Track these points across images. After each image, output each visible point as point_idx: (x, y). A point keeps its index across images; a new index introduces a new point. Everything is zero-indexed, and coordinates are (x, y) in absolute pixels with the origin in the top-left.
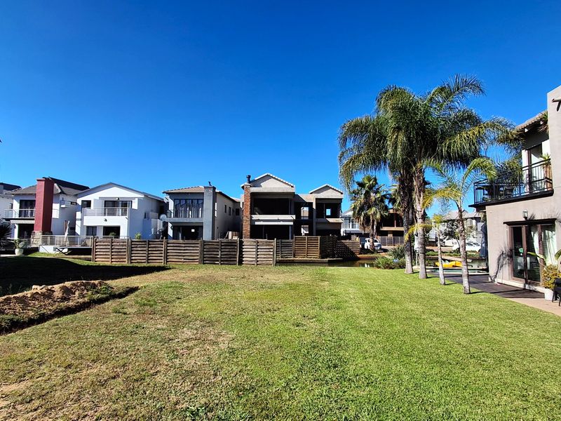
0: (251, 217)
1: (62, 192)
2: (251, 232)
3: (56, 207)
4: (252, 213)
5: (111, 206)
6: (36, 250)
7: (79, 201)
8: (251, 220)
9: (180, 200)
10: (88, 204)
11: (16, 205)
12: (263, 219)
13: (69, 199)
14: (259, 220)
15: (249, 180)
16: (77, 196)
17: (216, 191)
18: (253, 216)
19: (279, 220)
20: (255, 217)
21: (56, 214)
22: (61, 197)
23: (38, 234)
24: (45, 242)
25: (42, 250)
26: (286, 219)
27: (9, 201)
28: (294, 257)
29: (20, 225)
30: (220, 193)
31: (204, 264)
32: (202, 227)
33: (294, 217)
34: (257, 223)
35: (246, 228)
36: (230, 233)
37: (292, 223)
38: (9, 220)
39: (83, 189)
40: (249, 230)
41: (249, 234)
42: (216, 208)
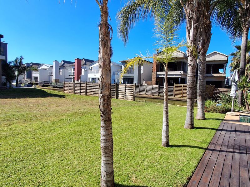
0: (157, 73)
1: (85, 64)
4: (157, 70)
7: (91, 68)
8: (157, 75)
11: (73, 70)
13: (88, 67)
14: (161, 75)
16: (90, 65)
18: (157, 72)
19: (172, 75)
20: (159, 73)
21: (83, 73)
22: (85, 66)
23: (75, 81)
26: (177, 74)
27: (70, 68)
28: (174, 96)
30: (144, 60)
33: (182, 72)
34: (160, 76)
35: (154, 79)
37: (180, 77)
39: (92, 62)
40: (155, 80)
41: (155, 82)
42: (142, 68)
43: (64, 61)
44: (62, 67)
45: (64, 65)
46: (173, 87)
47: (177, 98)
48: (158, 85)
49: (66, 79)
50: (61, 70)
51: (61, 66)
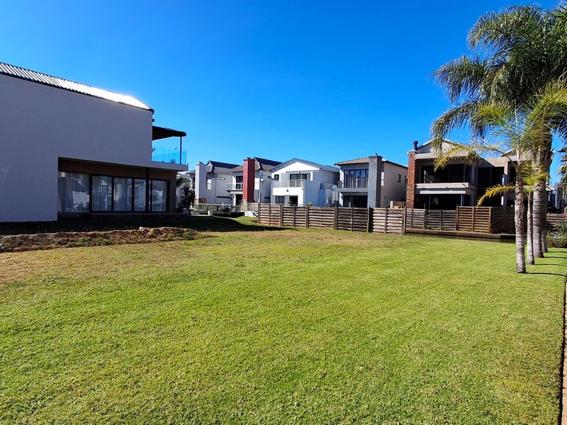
0: (416, 186)
1: (261, 169)
2: (415, 201)
3: (257, 180)
4: (417, 181)
5: (295, 178)
6: (243, 214)
7: (273, 176)
8: (416, 190)
9: (350, 171)
10: (277, 177)
11: (234, 180)
12: (430, 188)
13: (266, 174)
14: (424, 189)
15: (416, 146)
16: (271, 171)
17: (383, 160)
18: (417, 184)
19: (447, 189)
20: (420, 186)
21: (257, 187)
22: (261, 172)
23: (245, 201)
24: (249, 210)
25: (246, 214)
26: (458, 188)
27: (227, 177)
28: (457, 229)
29: (236, 195)
30: (387, 162)
31: (338, 229)
32: (367, 196)
33: (467, 185)
34: (422, 192)
35: (410, 197)
36: (392, 202)
37: (464, 192)
38: (229, 191)
39: (276, 165)
40: (413, 199)
41: (413, 204)
42: (382, 178)
43: (212, 162)
44: (212, 174)
45: (215, 171)
46: (454, 211)
47: (462, 231)
48: (423, 208)
49: (218, 197)
50: (209, 181)
51: (208, 173)
